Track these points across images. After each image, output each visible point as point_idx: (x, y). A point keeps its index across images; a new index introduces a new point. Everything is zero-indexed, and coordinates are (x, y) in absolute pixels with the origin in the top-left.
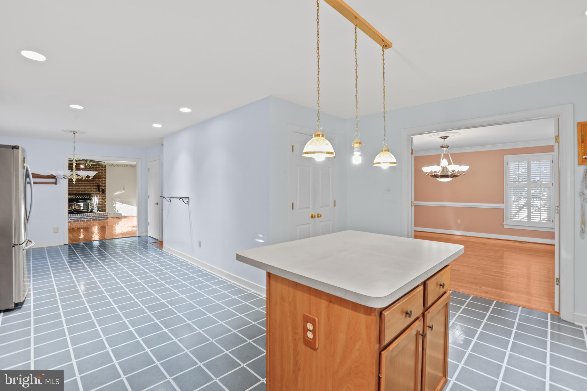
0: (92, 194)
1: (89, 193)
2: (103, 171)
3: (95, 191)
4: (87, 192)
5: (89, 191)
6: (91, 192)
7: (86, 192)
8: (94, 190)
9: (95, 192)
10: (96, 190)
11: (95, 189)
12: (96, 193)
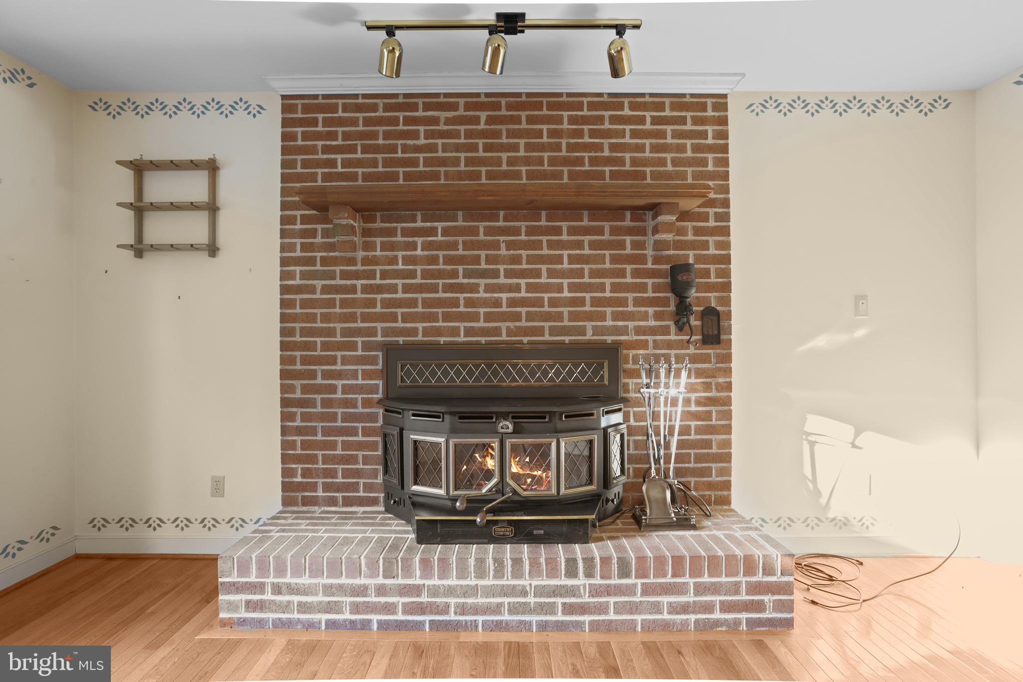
0: (632, 353)
1: (609, 339)
2: (711, 149)
3: (652, 323)
4: (596, 331)
5: (609, 323)
6: (624, 331)
7: (589, 336)
8: (645, 317)
9: (653, 331)
10: (658, 316)
11: (651, 310)
12: (656, 345)
